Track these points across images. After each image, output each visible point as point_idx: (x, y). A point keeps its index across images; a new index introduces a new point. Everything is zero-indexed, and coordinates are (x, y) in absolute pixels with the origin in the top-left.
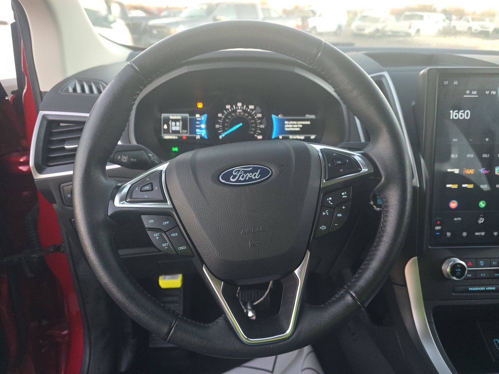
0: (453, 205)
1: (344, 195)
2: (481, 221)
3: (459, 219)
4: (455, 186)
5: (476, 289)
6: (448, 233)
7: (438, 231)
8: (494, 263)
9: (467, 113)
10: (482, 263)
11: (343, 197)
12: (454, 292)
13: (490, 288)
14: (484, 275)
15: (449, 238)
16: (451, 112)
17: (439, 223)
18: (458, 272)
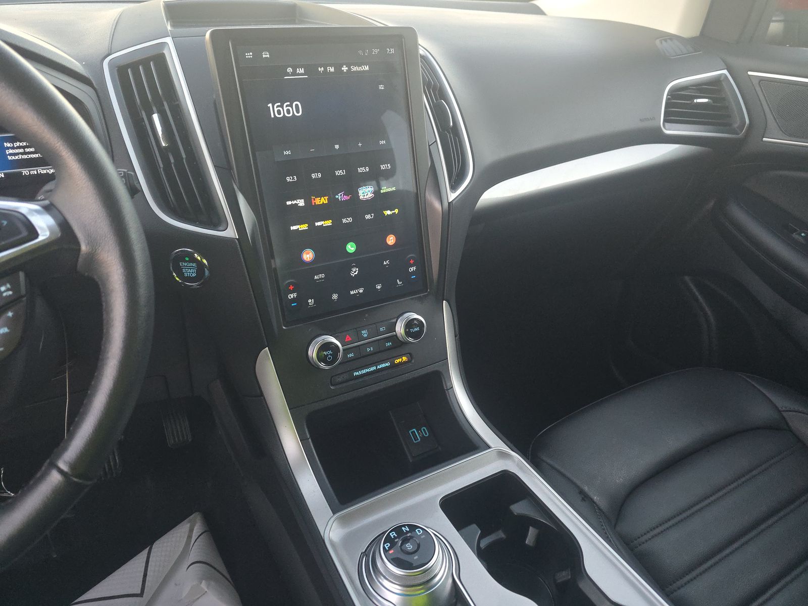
0: (308, 256)
1: (5, 291)
2: (355, 272)
3: (322, 276)
4: (304, 227)
5: (364, 371)
6: (310, 301)
7: (294, 300)
8: (381, 329)
9: (297, 105)
10: (365, 333)
11: (5, 294)
12: (332, 385)
13: (383, 365)
14: (372, 349)
15: (312, 308)
16: (270, 105)
17: (291, 287)
18: (329, 356)
